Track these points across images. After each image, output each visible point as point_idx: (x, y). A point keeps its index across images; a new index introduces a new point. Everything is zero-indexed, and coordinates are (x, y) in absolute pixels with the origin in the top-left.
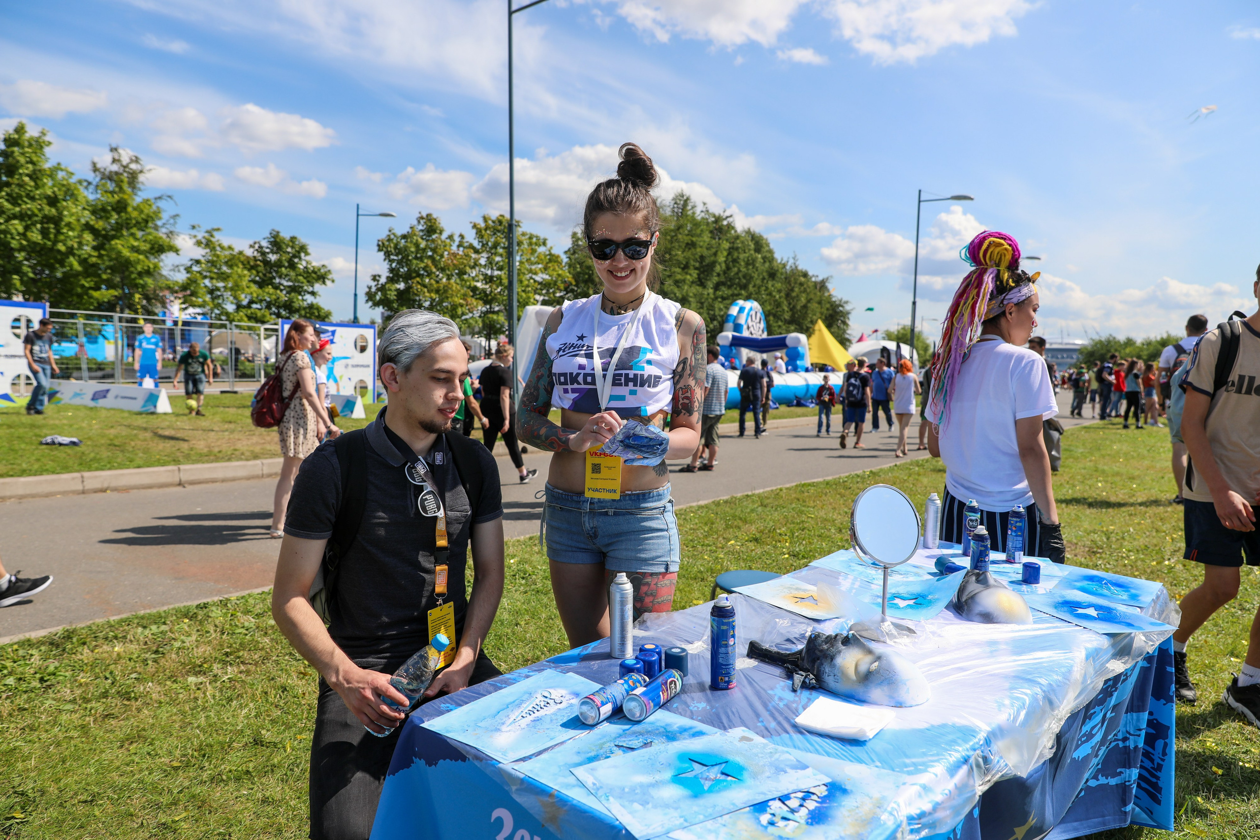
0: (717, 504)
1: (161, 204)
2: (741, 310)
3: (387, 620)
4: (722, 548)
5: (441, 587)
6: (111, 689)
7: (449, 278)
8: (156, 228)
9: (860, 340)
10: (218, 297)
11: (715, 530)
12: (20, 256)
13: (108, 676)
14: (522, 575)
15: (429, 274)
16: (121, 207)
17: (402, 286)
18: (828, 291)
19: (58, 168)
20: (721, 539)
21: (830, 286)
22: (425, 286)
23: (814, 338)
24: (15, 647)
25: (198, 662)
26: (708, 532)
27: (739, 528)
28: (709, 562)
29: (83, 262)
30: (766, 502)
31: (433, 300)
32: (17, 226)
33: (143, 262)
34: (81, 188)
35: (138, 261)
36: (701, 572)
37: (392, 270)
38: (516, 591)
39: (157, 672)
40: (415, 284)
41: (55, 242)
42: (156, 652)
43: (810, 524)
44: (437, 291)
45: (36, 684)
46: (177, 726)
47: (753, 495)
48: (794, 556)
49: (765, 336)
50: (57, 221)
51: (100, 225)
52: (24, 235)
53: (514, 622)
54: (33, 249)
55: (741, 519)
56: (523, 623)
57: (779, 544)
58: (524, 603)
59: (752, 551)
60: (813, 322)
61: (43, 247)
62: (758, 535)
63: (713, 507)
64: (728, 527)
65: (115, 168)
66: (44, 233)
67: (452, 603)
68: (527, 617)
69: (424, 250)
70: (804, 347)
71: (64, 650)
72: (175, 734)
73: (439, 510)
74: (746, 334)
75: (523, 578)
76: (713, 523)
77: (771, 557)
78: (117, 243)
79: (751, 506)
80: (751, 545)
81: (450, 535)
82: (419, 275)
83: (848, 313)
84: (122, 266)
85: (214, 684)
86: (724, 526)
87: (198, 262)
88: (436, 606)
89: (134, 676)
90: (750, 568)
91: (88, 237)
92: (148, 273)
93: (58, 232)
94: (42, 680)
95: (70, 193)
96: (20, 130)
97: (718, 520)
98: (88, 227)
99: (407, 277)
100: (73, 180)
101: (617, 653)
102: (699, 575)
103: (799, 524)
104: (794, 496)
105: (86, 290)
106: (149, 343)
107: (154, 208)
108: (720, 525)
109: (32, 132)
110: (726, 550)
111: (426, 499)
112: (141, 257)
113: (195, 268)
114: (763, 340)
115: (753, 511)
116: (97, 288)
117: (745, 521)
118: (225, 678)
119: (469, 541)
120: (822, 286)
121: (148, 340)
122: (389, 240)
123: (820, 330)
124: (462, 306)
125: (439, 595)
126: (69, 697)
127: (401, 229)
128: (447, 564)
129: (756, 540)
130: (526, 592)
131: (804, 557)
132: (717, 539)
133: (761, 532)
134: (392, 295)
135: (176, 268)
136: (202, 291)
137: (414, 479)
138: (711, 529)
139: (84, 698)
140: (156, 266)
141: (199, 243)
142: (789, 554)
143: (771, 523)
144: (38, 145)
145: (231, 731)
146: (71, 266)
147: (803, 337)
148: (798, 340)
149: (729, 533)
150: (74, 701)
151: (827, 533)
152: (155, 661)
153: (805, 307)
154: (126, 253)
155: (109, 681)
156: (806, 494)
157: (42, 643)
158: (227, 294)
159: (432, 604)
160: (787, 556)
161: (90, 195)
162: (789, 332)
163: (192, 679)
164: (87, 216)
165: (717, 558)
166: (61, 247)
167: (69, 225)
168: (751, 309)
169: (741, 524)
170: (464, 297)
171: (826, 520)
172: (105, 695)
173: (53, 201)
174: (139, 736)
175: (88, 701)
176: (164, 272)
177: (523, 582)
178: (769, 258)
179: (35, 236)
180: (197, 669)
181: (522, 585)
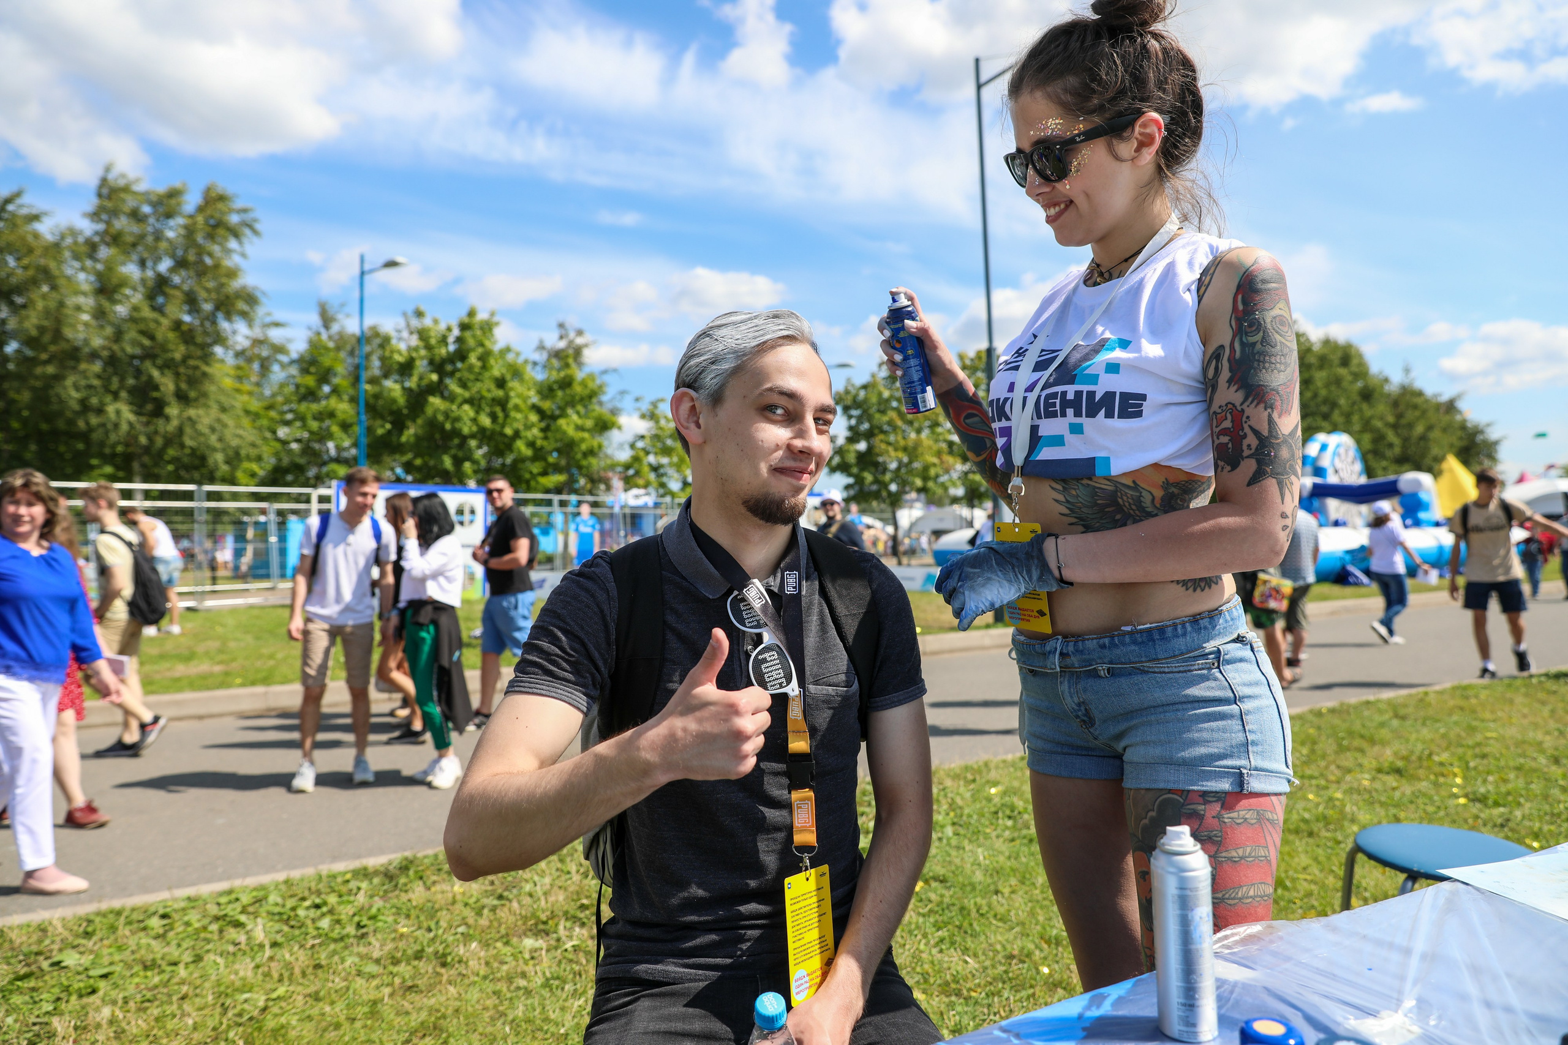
0: (1319, 714)
1: (607, 378)
2: (1324, 447)
3: (701, 893)
4: (1338, 782)
5: (806, 834)
6: (429, 946)
7: (919, 431)
8: (601, 403)
9: (1521, 480)
10: (662, 475)
11: (1319, 752)
12: (473, 443)
13: (433, 926)
14: (1008, 812)
15: (895, 428)
16: (566, 383)
17: (862, 446)
18: (1459, 412)
19: (508, 350)
20: (1333, 767)
21: (1461, 405)
22: (889, 444)
23: (1445, 479)
24: (348, 876)
25: (543, 917)
26: (1308, 756)
27: (1361, 751)
28: (1318, 805)
29: (531, 444)
30: (1402, 712)
31: (900, 462)
32: (468, 411)
33: (588, 441)
34: (529, 368)
35: (583, 440)
36: (1305, 821)
37: (851, 428)
38: (998, 837)
39: (489, 927)
40: (878, 440)
41: (503, 426)
42: (500, 897)
43: (1493, 748)
44: (905, 449)
45: (351, 930)
46: (486, 1015)
47: (1378, 701)
48: (1479, 800)
49: (1363, 480)
50: (503, 403)
51: (547, 405)
52: (474, 420)
53: (992, 888)
54: (483, 435)
55: (1362, 737)
56: (1006, 891)
57: (1441, 780)
58: (1009, 858)
59: (1394, 789)
60: (1440, 459)
61: (493, 432)
62: (1400, 764)
63: (1311, 717)
64: (1341, 749)
65: (562, 344)
66: (494, 417)
67: (825, 868)
68: (1013, 881)
69: (888, 401)
70: (1428, 492)
71: (396, 886)
72: (481, 1030)
73: (789, 681)
74: (1332, 479)
75: (1010, 817)
76: (1314, 743)
77: (1432, 801)
78: (562, 422)
79: (1378, 718)
80: (1391, 780)
81: (813, 731)
82: (883, 432)
83: (1496, 443)
84: (568, 447)
85: (553, 953)
86: (1334, 747)
87: (642, 437)
88: (799, 871)
89: (461, 929)
90: (1397, 820)
91: (534, 418)
92: (591, 453)
93: (507, 416)
94: (359, 926)
95: (517, 373)
96: (471, 313)
97: (1323, 738)
98: (536, 408)
99: (869, 435)
100: (520, 360)
101: (1175, 1026)
102: (1302, 826)
103: (1473, 747)
104: (1451, 703)
105: (534, 476)
106: (586, 526)
107: (598, 382)
108: (1327, 745)
109: (482, 316)
110: (1344, 787)
111: (765, 661)
112: (586, 435)
113: (640, 444)
114: (1361, 487)
115: (1382, 725)
116: (544, 474)
117: (1372, 741)
118: (569, 945)
119: (863, 745)
120: (1450, 407)
121: (585, 522)
122: (847, 392)
123: (1451, 471)
124: (934, 465)
125: (805, 848)
126: (376, 954)
127: (861, 379)
128: (811, 788)
129: (1398, 771)
130: (1013, 840)
131: (1496, 804)
132: (1327, 767)
133: (1405, 758)
134: (851, 458)
135: (621, 446)
136: (646, 469)
137: (742, 621)
138: (1313, 751)
139: (393, 957)
140: (600, 447)
141: (643, 416)
142: (1466, 796)
143: (1420, 747)
144: (487, 327)
145: (553, 1035)
146: (519, 451)
147: (1425, 478)
148: (1418, 483)
149: (1348, 759)
150: (378, 961)
151: (1533, 764)
152: (493, 909)
153: (1423, 438)
154: (571, 431)
155: (432, 935)
156: (1473, 701)
157: (376, 873)
158: (671, 471)
159: (792, 866)
160: (1462, 801)
161: (539, 376)
162: (1399, 473)
163: (529, 943)
164: (535, 399)
165: (1331, 799)
166: (508, 431)
167: (517, 408)
168: (1338, 446)
169: (1365, 745)
170: (939, 454)
171: (1524, 742)
172: (419, 955)
173: (501, 383)
174: (435, 1028)
175: (396, 962)
176: (609, 451)
177: (1010, 823)
178: (1362, 373)
179: (486, 421)
180: (541, 927)
181: (1007, 828)
